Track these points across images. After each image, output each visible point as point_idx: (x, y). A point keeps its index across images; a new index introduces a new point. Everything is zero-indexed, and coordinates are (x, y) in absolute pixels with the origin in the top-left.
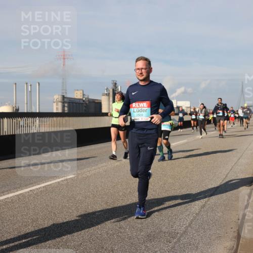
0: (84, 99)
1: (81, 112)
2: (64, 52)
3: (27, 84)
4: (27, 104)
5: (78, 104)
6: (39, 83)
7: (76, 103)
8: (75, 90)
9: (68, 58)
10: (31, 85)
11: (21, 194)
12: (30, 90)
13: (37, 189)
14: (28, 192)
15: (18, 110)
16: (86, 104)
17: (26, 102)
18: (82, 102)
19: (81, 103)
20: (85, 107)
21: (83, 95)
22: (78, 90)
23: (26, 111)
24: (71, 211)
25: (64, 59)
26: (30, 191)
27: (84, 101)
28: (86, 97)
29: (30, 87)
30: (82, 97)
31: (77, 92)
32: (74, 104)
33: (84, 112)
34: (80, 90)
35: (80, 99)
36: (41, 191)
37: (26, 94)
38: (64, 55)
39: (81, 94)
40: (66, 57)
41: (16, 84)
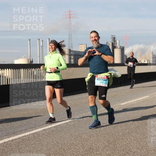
2: (70, 12)
3: (39, 39)
4: (39, 56)
6: (49, 39)
7: (80, 56)
8: (80, 44)
9: (73, 17)
10: (42, 41)
12: (42, 45)
13: (49, 129)
15: (32, 62)
17: (38, 56)
22: (82, 44)
23: (39, 63)
24: (78, 148)
25: (70, 18)
26: (44, 130)
29: (41, 42)
31: (81, 46)
34: (84, 44)
36: (52, 130)
37: (38, 49)
38: (70, 15)
39: (85, 47)
40: (71, 17)
41: (30, 40)
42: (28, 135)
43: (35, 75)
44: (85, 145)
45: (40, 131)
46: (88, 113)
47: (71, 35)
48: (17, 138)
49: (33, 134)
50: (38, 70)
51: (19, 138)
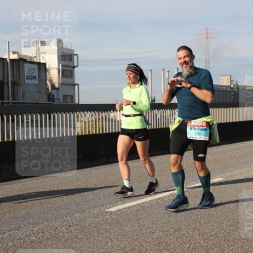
0: (232, 86)
1: (228, 101)
2: (207, 30)
3: (164, 70)
5: (224, 92)
6: (177, 69)
7: (222, 91)
8: (221, 75)
9: (211, 38)
10: (168, 72)
11: (160, 198)
12: (167, 77)
14: (168, 196)
15: (154, 100)
16: (235, 91)
18: (229, 89)
19: (228, 91)
20: (233, 95)
21: (231, 81)
22: (224, 75)
24: (220, 221)
25: (207, 38)
26: (171, 195)
27: (232, 88)
28: (234, 83)
29: (167, 73)
30: (229, 84)
31: (222, 77)
32: (220, 92)
33: (232, 101)
34: (227, 75)
35: (227, 87)
37: (163, 82)
38: (207, 34)
39: (228, 79)
40: (209, 37)
41: (151, 70)
42: (149, 201)
43: (159, 119)
44: (230, 218)
45: (166, 196)
46: (235, 172)
47: (209, 63)
48: (135, 205)
49: (157, 200)
50: (162, 112)
51: (138, 205)
